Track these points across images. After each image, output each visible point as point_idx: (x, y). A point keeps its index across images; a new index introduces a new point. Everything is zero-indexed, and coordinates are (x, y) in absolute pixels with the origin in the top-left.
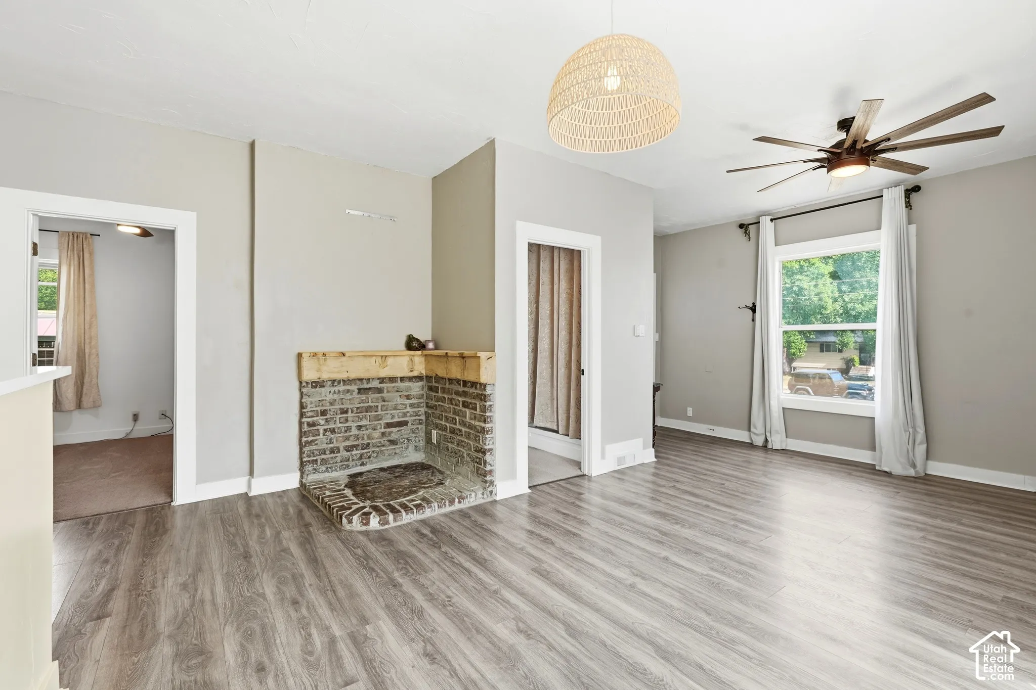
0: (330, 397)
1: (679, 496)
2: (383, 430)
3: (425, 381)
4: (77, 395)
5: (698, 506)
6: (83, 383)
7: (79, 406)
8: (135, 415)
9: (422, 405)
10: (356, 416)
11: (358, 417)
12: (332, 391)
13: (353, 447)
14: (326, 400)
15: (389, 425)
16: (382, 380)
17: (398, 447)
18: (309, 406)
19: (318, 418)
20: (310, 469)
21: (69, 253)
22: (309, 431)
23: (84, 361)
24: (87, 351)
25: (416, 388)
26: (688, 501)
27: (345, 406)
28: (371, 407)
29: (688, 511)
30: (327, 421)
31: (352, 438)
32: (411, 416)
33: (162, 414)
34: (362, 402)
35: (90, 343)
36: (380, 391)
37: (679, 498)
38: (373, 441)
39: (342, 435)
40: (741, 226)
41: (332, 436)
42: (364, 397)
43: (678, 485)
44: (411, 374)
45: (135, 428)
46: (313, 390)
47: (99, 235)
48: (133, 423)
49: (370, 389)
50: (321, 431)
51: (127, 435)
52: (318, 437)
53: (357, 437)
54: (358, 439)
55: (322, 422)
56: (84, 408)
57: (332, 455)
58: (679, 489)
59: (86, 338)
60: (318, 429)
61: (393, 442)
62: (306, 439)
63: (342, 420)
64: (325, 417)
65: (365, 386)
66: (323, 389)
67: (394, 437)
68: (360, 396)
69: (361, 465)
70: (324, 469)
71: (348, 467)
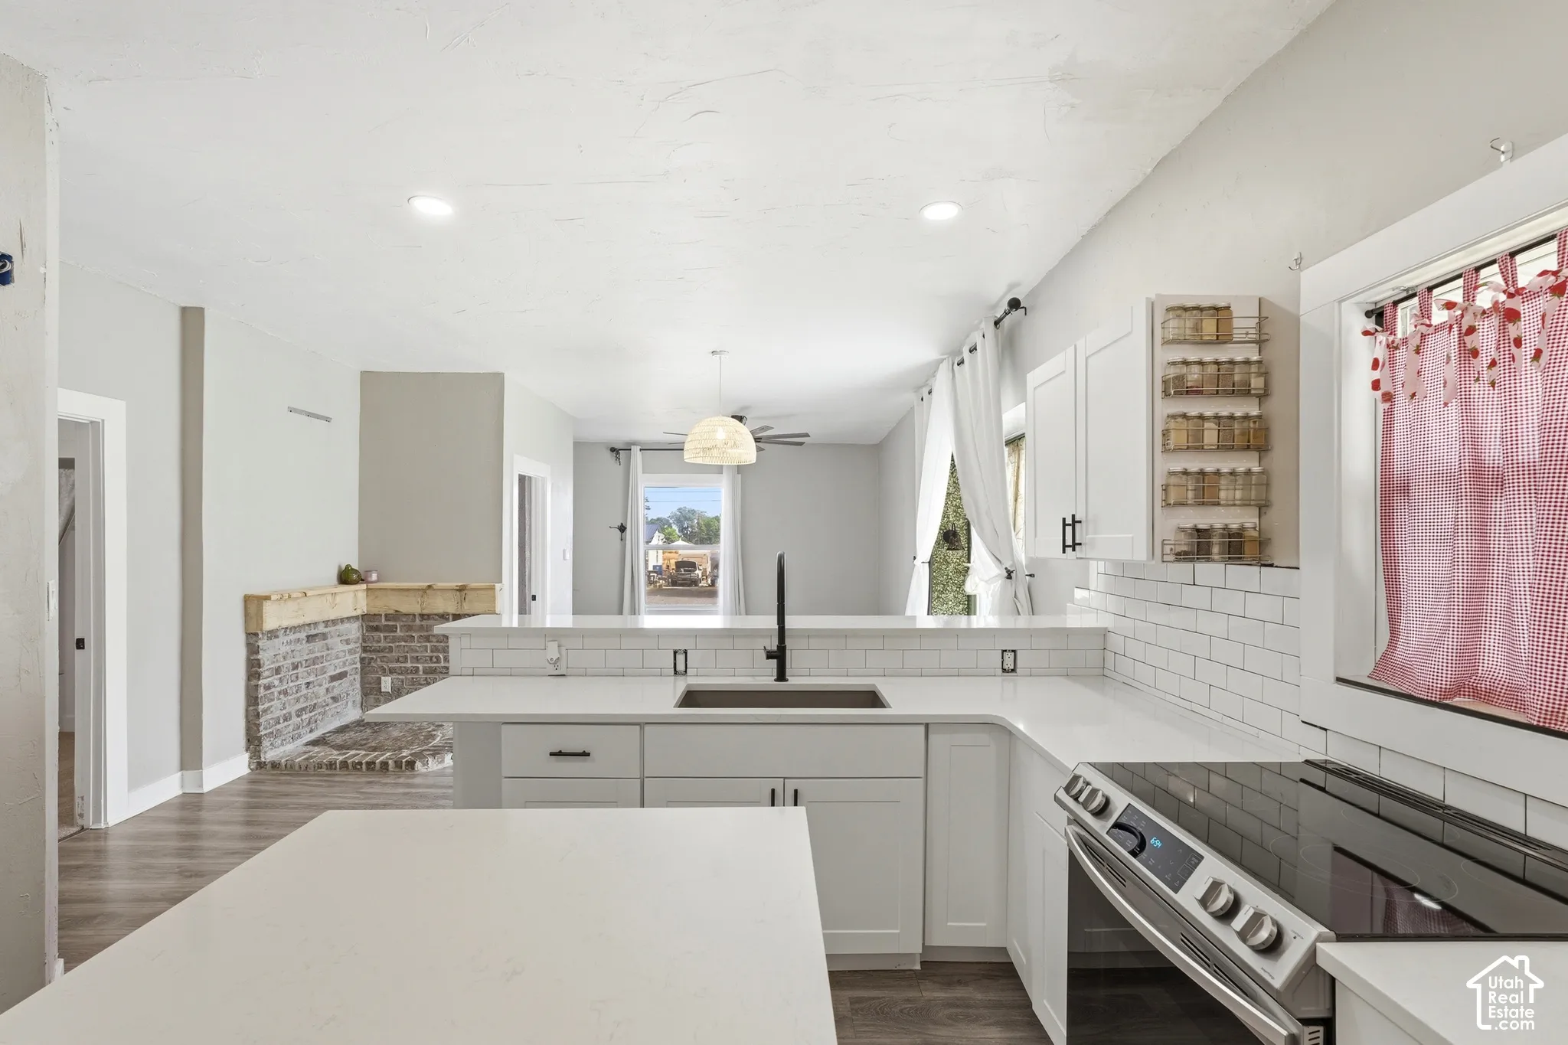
0: (284, 649)
2: (327, 686)
3: (361, 621)
9: (358, 650)
10: (304, 671)
11: (307, 671)
12: (285, 642)
13: (303, 709)
14: (280, 654)
15: (333, 678)
16: (326, 623)
17: (339, 704)
18: (267, 663)
19: (272, 678)
20: (268, 744)
22: (265, 695)
25: (354, 630)
27: (295, 660)
28: (317, 658)
30: (281, 680)
31: (301, 700)
32: (350, 664)
34: (311, 652)
36: (324, 636)
38: (319, 700)
39: (294, 696)
40: (613, 450)
41: (285, 699)
42: (311, 646)
44: (355, 614)
46: (268, 642)
49: (316, 635)
50: (276, 694)
52: (273, 703)
53: (306, 697)
54: (307, 699)
55: (277, 683)
57: (286, 723)
60: (273, 693)
61: (335, 699)
62: (263, 707)
63: (293, 678)
64: (279, 676)
65: (313, 632)
66: (276, 640)
67: (336, 692)
68: (308, 645)
69: (311, 732)
70: (280, 742)
71: (300, 736)
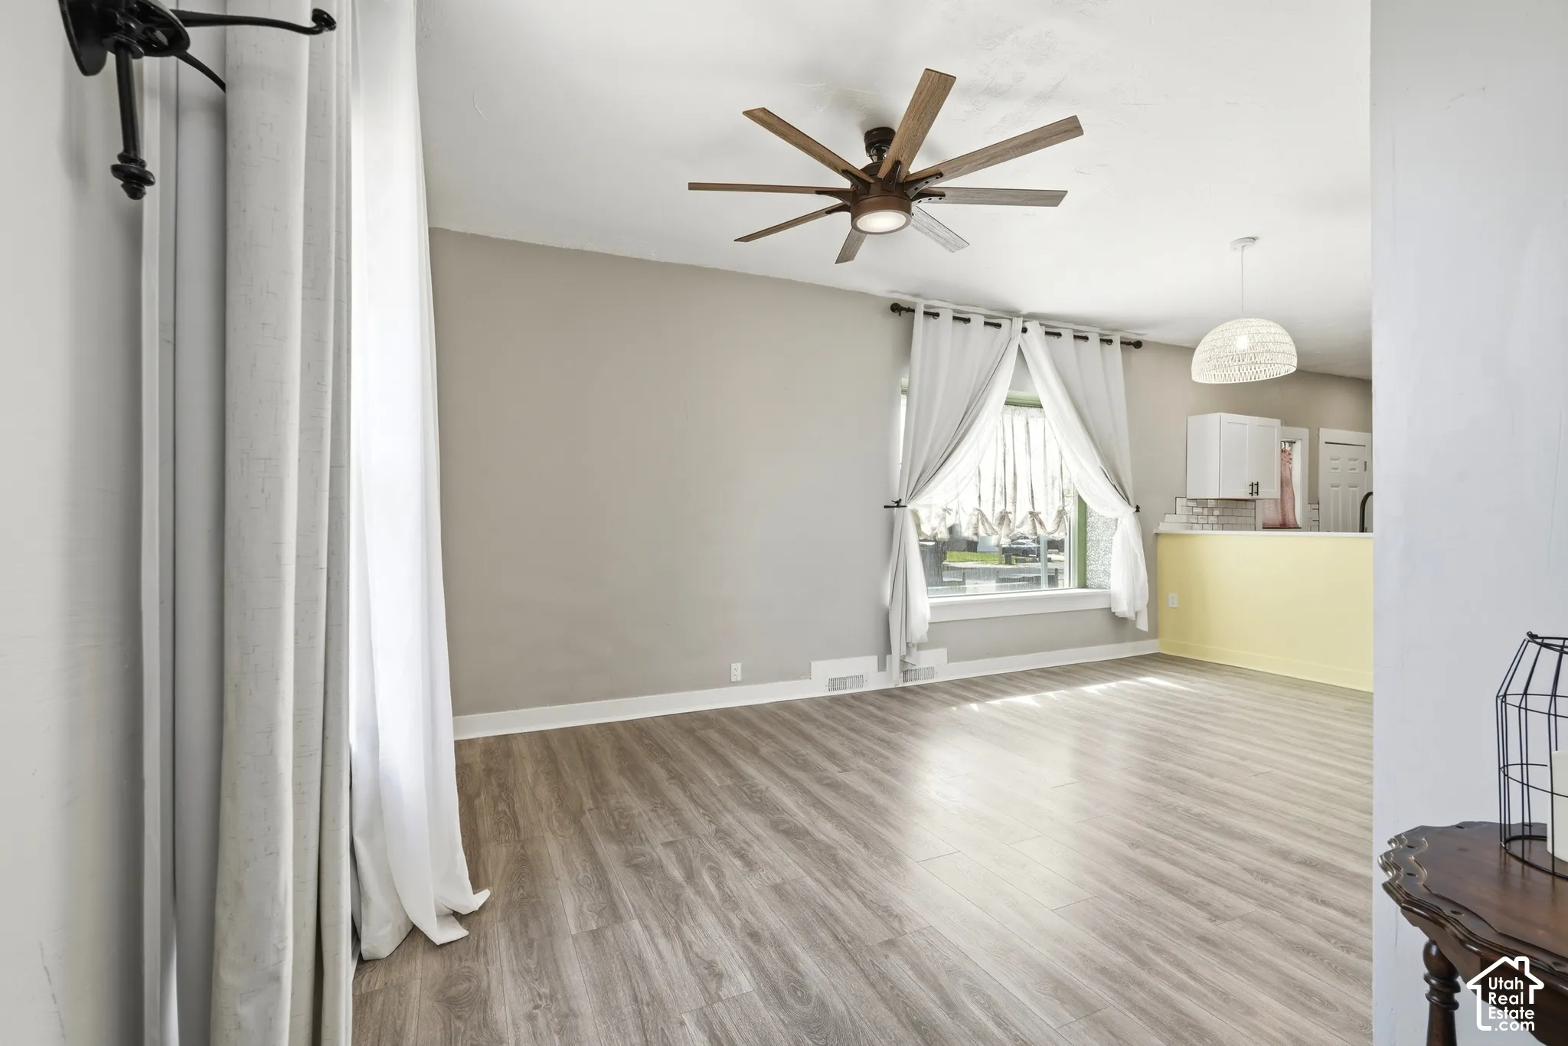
1: (1199, 880)
5: (1154, 848)
26: (1175, 863)
29: (1176, 837)
37: (1199, 875)
43: (1201, 921)
58: (1202, 905)
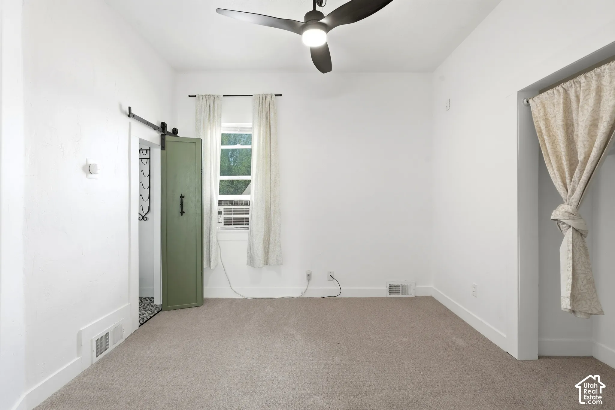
4: (265, 252)
6: (269, 239)
7: (267, 262)
8: (308, 275)
21: (259, 114)
23: (270, 219)
24: (272, 208)
33: (330, 276)
35: (274, 201)
45: (308, 288)
47: (281, 95)
48: (306, 282)
51: (303, 294)
56: (270, 265)
59: (272, 197)
